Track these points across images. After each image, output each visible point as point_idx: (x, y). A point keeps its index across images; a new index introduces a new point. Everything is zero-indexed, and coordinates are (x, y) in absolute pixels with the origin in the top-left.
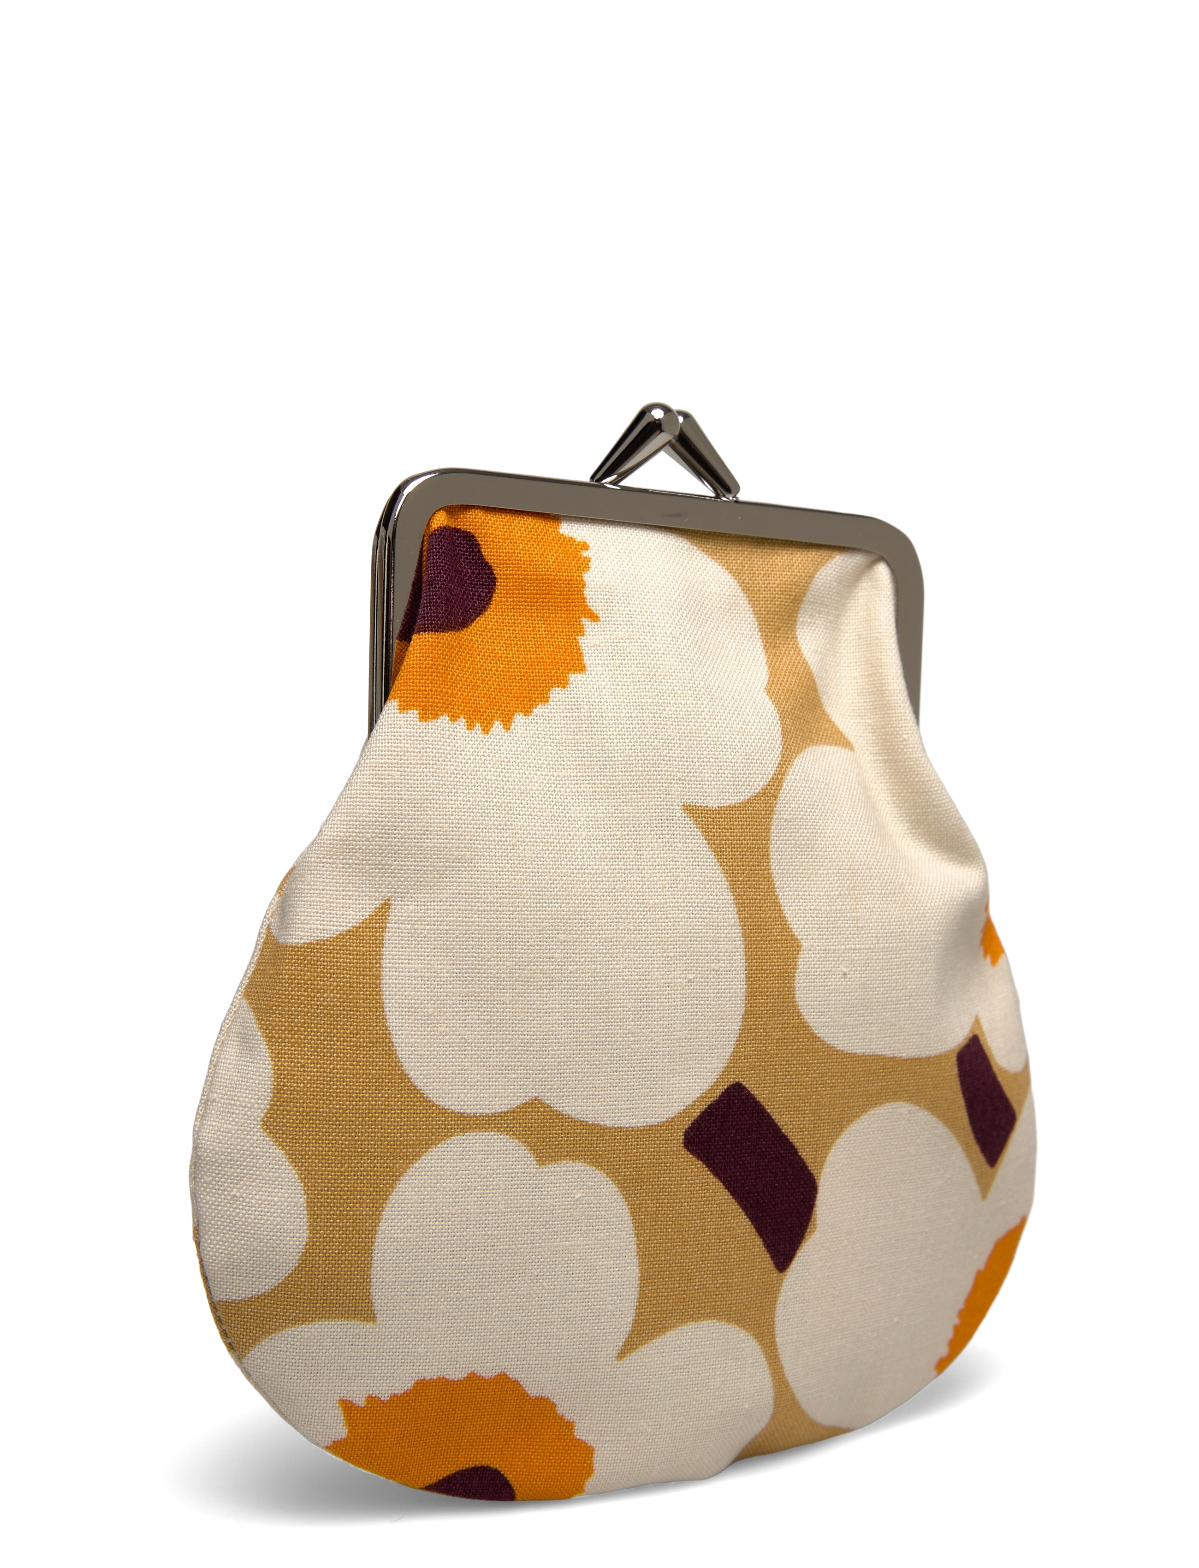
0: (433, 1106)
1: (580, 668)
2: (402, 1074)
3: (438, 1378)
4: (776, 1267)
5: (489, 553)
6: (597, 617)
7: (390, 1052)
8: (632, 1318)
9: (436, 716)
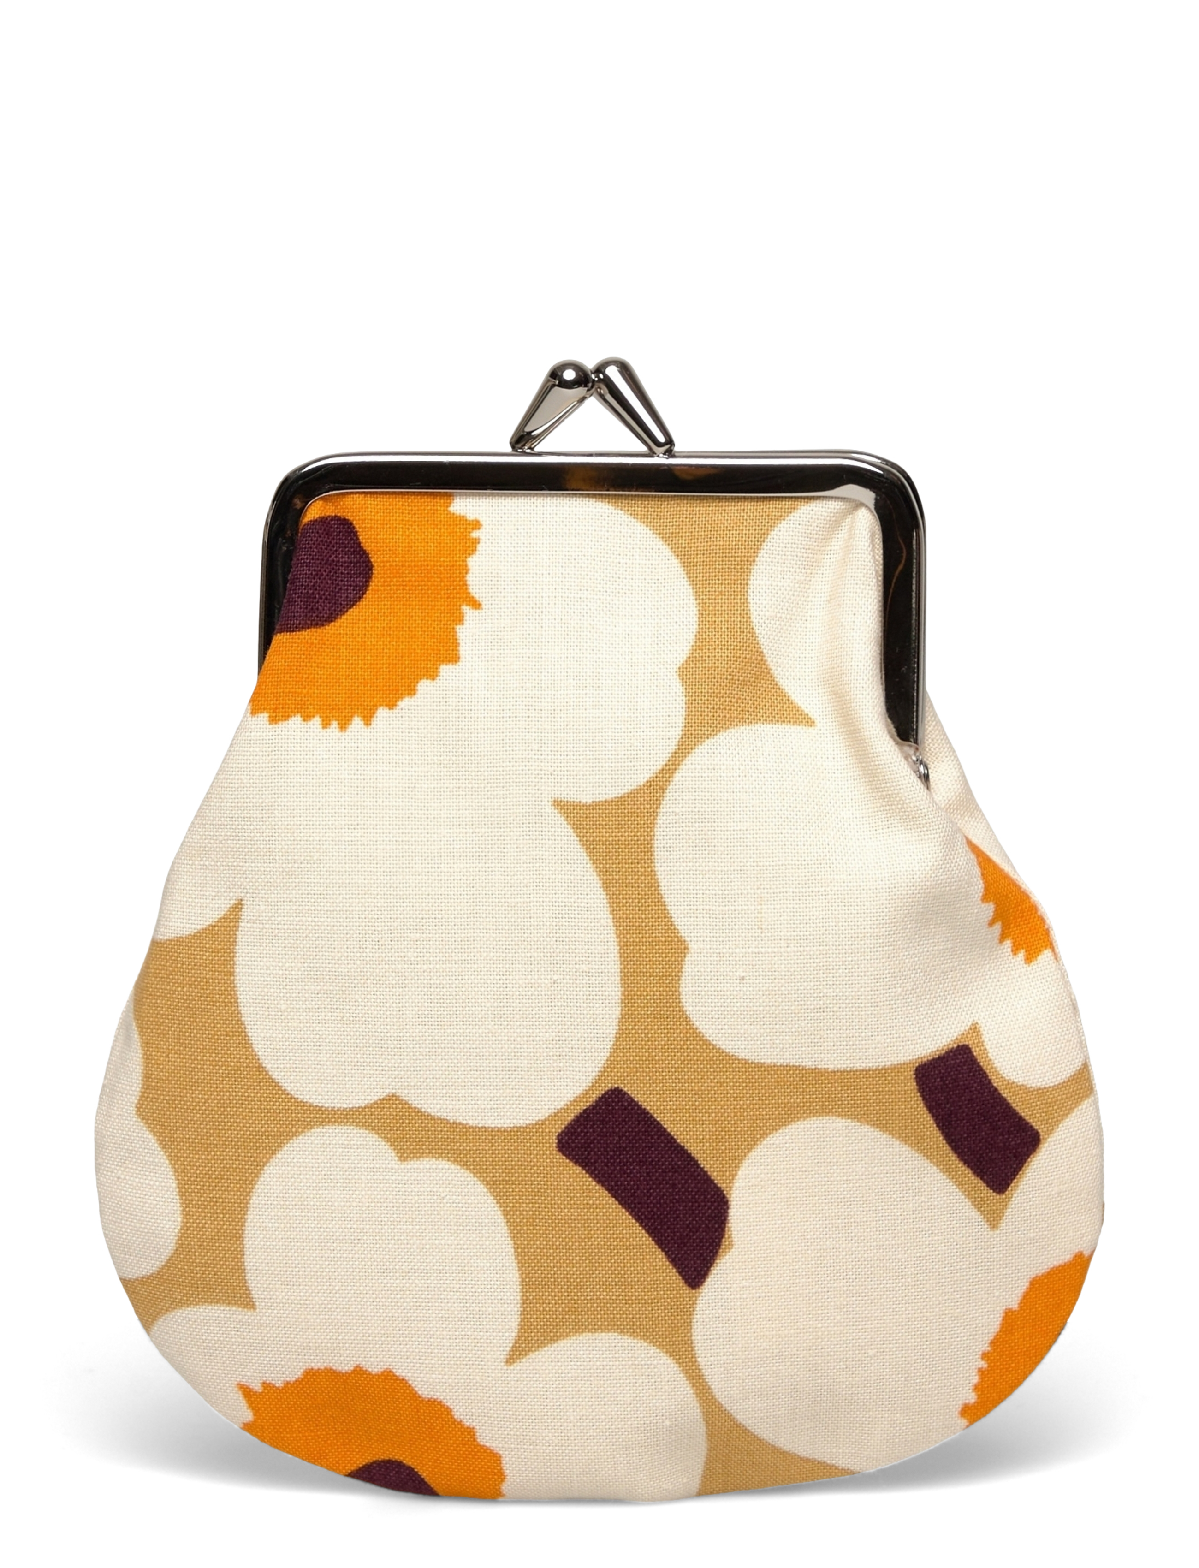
0: (291, 1098)
1: (453, 657)
2: (259, 1067)
3: (326, 1369)
4: (686, 1282)
5: (366, 540)
6: (480, 605)
7: (245, 1043)
8: (517, 1323)
9: (286, 717)
